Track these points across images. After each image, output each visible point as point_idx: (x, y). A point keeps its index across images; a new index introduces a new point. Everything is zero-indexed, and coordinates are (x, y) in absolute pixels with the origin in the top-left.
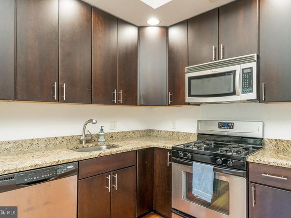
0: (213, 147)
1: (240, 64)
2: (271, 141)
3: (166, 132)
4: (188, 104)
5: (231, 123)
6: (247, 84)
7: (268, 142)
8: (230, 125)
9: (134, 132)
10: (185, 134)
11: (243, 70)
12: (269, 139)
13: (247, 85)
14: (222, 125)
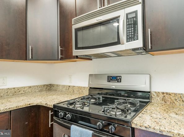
0: (101, 102)
1: (124, 8)
2: (158, 94)
3: (64, 86)
4: (77, 57)
5: (119, 76)
6: (131, 30)
7: (155, 95)
8: (118, 78)
9: (30, 87)
10: (80, 88)
11: (127, 15)
12: (156, 92)
13: (131, 32)
14: (111, 79)
